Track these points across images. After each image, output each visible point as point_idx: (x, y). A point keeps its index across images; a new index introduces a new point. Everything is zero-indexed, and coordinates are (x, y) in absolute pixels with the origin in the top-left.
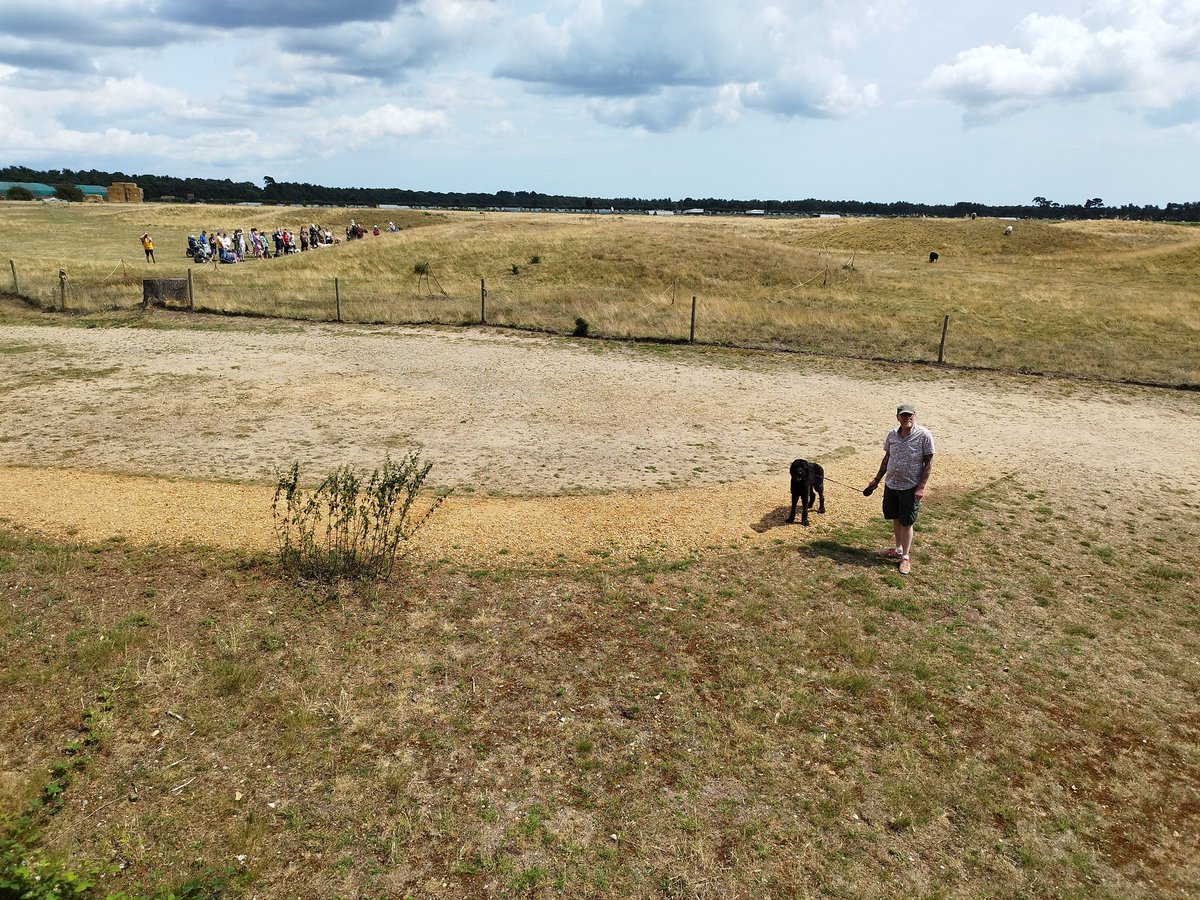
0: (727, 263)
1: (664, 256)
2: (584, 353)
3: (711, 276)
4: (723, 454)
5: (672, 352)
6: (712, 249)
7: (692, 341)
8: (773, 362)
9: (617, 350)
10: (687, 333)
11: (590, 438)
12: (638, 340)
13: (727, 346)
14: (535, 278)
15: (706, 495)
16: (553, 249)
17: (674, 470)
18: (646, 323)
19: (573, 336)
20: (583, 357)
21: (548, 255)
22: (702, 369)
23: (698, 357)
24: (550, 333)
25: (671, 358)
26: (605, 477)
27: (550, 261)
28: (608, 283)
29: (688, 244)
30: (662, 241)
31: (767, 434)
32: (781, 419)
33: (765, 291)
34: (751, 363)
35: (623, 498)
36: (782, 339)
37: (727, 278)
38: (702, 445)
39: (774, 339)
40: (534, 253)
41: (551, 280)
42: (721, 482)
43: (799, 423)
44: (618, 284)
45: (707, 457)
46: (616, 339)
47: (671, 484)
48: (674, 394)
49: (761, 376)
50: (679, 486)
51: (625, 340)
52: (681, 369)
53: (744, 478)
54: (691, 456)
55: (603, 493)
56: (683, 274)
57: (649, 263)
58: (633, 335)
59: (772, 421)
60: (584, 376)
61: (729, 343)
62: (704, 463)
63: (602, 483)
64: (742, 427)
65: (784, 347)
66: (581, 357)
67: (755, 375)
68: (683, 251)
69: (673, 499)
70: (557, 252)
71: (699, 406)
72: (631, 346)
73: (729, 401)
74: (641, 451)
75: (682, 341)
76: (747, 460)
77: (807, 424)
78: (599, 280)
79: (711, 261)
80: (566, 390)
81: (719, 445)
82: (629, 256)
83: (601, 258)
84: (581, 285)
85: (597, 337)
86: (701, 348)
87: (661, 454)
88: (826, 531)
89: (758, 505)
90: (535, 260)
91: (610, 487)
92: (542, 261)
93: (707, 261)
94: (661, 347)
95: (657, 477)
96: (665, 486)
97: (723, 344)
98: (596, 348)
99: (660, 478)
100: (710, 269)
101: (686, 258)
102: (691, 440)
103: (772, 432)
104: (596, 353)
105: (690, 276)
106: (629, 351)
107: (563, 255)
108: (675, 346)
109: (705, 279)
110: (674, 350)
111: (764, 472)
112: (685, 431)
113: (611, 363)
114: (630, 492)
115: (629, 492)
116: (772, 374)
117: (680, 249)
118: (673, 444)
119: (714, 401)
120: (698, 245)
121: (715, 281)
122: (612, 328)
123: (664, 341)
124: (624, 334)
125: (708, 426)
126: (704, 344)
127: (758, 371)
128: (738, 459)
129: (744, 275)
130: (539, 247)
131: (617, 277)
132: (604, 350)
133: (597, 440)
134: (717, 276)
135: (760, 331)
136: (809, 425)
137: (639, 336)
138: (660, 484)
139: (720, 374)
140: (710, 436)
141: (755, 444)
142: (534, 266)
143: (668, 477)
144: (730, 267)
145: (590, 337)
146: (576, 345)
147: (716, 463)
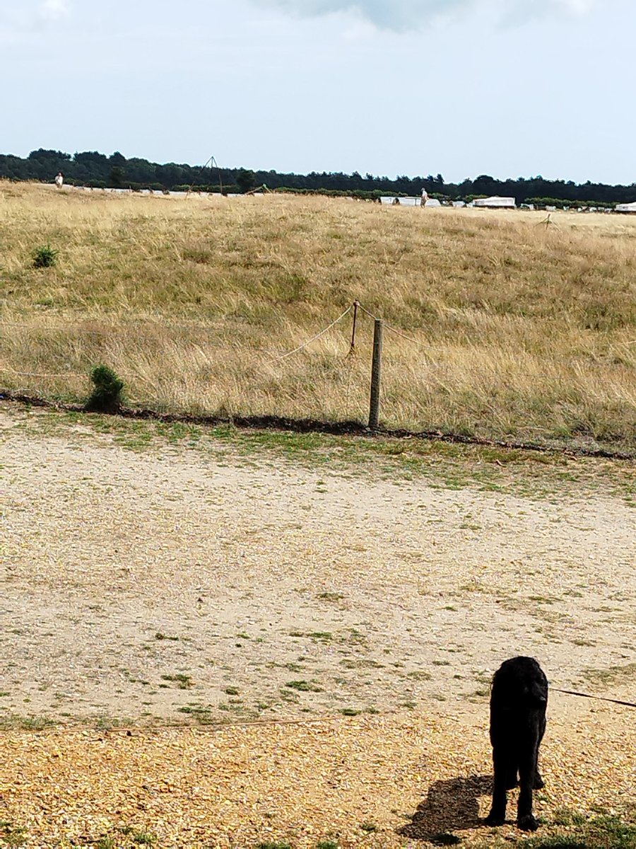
0: (507, 278)
1: (358, 259)
2: (102, 445)
3: (461, 305)
4: (376, 656)
5: (320, 451)
6: (477, 249)
7: (373, 427)
8: (562, 477)
9: (185, 441)
10: (361, 410)
11: (43, 612)
12: (241, 422)
13: (457, 440)
14: (35, 297)
15: (298, 737)
16: (92, 239)
17: (233, 684)
18: (273, 389)
19: (85, 410)
20: (96, 454)
21: (77, 250)
22: (388, 485)
23: (382, 461)
24: (28, 401)
25: (315, 462)
26: (50, 692)
27: (82, 263)
28: (212, 313)
29: (418, 238)
30: (359, 229)
31: (502, 620)
32: (545, 591)
33: (588, 340)
34: (508, 476)
35: (78, 741)
36: (597, 431)
37: (504, 309)
38: (327, 636)
39: (580, 429)
40: (42, 245)
41: (72, 302)
42: (347, 713)
43: (591, 600)
44: (235, 315)
45: (331, 661)
46: (189, 420)
47: (216, 714)
48: (296, 532)
49: (526, 505)
50: (234, 718)
51: (210, 421)
52: (330, 484)
53: (410, 706)
54: (292, 658)
55: (28, 726)
56: (397, 299)
57: (318, 275)
58: (233, 410)
59: (525, 593)
60: (83, 489)
61: (465, 433)
62: (317, 672)
63: (40, 705)
64: (442, 603)
65: (597, 447)
66: (90, 454)
67: (514, 501)
68: (406, 250)
69: (211, 745)
70: (103, 245)
71: (351, 558)
72: (222, 435)
73: (431, 552)
74: (165, 643)
75: (350, 427)
76: (431, 670)
77: (607, 603)
78: (192, 306)
79: (468, 273)
80: (25, 516)
81: (372, 637)
82: (272, 257)
83: (204, 259)
84: (144, 315)
85: (144, 415)
86: (391, 443)
87: (215, 651)
88: (578, 820)
89: (425, 761)
90: (43, 260)
91: (54, 715)
92: (60, 263)
93: (459, 272)
94: (297, 438)
95: (186, 698)
96: (202, 718)
97: (449, 436)
98: (135, 438)
99: (194, 700)
100: (462, 289)
101: (410, 265)
102: (304, 624)
103: (516, 615)
104: (130, 446)
105: (412, 302)
106: (216, 446)
107: (113, 252)
108: (330, 438)
109: (445, 310)
110: (326, 445)
111: (465, 696)
112: (295, 606)
113: (162, 469)
114: (104, 727)
115: (99, 726)
116: (553, 502)
117: (396, 246)
118: (254, 632)
119: (392, 550)
120: (444, 241)
121: (470, 315)
122: (183, 396)
123: (304, 426)
124: (211, 407)
125: (356, 596)
126: (401, 433)
127: (521, 494)
128: (410, 666)
129: (544, 305)
130: (61, 234)
131: (236, 299)
132: (155, 440)
133: (60, 617)
134: (478, 305)
135: (546, 412)
136: (613, 604)
137: (245, 414)
138: (188, 711)
139: (428, 497)
140: (352, 619)
141: (462, 638)
142: (38, 275)
143: (214, 698)
144: (513, 288)
145: (127, 414)
146: (87, 430)
147: (350, 674)
